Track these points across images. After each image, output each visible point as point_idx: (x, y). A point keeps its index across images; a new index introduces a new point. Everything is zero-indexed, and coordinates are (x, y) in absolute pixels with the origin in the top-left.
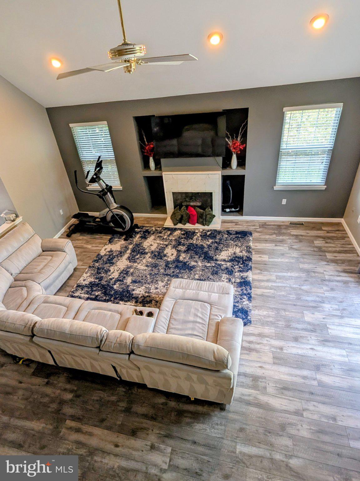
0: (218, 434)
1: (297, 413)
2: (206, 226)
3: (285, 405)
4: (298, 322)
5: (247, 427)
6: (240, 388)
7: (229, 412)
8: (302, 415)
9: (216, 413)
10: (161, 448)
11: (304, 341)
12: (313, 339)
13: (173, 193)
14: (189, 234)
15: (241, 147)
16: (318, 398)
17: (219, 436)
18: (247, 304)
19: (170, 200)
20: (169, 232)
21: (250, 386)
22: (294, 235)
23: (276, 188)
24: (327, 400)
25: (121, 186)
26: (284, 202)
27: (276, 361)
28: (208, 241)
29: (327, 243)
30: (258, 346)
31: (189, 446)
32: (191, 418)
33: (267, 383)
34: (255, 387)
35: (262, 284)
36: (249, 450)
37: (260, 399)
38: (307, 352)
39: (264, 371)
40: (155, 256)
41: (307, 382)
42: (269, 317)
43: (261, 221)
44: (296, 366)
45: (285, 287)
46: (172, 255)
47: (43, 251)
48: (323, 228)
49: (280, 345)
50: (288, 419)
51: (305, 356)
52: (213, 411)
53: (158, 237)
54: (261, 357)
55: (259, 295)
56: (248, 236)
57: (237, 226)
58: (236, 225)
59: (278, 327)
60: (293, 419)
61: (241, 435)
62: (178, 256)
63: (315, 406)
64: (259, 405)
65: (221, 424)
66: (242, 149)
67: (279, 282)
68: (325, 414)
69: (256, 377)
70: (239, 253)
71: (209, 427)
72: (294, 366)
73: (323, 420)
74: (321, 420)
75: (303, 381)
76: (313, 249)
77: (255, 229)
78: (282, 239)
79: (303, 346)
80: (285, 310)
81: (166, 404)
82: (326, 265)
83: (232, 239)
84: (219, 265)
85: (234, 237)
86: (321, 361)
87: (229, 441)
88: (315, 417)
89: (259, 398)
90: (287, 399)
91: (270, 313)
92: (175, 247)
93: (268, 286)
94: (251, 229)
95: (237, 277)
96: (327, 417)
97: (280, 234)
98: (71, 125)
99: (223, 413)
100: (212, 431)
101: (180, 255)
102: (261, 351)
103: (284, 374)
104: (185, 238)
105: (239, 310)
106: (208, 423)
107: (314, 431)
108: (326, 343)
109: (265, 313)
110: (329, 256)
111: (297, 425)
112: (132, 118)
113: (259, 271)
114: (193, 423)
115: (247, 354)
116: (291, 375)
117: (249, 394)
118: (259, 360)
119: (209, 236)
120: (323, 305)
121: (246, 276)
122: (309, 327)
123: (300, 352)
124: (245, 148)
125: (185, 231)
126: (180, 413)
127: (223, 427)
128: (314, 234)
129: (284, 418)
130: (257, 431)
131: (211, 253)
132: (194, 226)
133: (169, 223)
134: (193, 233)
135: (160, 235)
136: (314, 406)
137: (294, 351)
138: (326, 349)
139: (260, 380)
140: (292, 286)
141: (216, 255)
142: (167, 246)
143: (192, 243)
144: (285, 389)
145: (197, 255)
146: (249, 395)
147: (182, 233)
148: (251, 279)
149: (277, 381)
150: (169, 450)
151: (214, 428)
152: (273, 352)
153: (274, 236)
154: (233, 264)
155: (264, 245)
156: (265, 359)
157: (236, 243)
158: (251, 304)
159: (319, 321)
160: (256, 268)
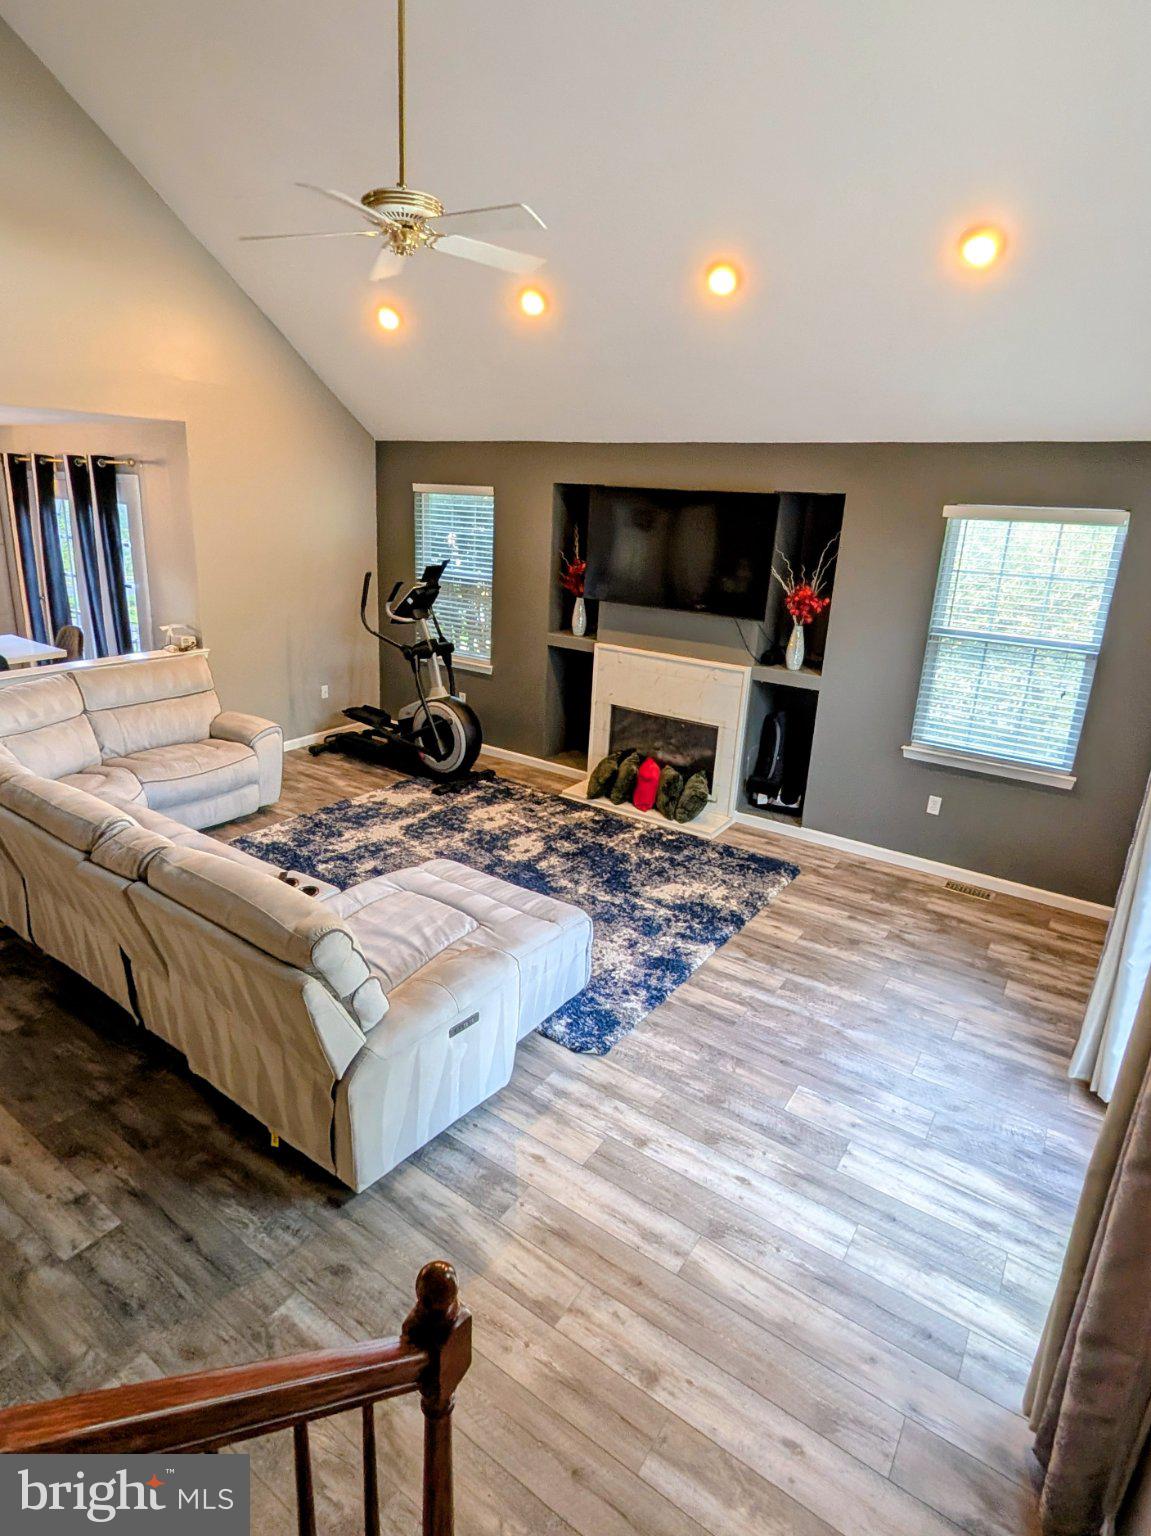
0: (269, 1249)
1: (545, 1310)
2: (674, 822)
3: (522, 1274)
4: (759, 1102)
5: (361, 1272)
6: (429, 1178)
7: (347, 1216)
8: (553, 1320)
9: (310, 1204)
10: (97, 1211)
11: (735, 1154)
12: (768, 1158)
13: (614, 708)
14: (610, 825)
15: (815, 605)
16: (649, 1304)
17: (267, 1256)
18: (636, 1010)
19: (601, 727)
20: (562, 808)
21: (463, 1186)
22: (935, 912)
23: (909, 752)
24: (671, 1320)
25: (492, 664)
26: (934, 805)
27: (599, 1164)
28: (651, 853)
29: (1033, 959)
30: (574, 1110)
31: (168, 1239)
32: (234, 1184)
33: (520, 1200)
34: (474, 1195)
35: (726, 984)
36: (314, 1326)
37: (461, 1228)
38: (717, 1181)
39: (537, 1170)
40: (480, 841)
41: (650, 1250)
42: (674, 1059)
43: (852, 856)
44: (647, 1198)
45: (790, 1013)
46: (527, 851)
47: (211, 737)
48: (1053, 925)
49: (646, 1132)
50: (503, 1308)
51: (701, 1187)
52: (305, 1195)
53: (524, 809)
54: (561, 1136)
55: (693, 1006)
56: (779, 873)
57: (769, 847)
58: (768, 843)
59: (682, 1091)
60: (518, 1316)
61: (327, 1281)
62: (540, 857)
63: (618, 1316)
64: (447, 1238)
65: (296, 1233)
66: (819, 610)
67: (782, 997)
68: (632, 1352)
69: (502, 1174)
70: (718, 899)
71: (259, 1224)
72: (643, 1197)
73: (613, 1362)
74: (603, 1359)
75: (637, 1240)
76: (970, 960)
77: (818, 866)
78: (885, 911)
79: (717, 1162)
80: (739, 1062)
81: (203, 1129)
82: (984, 1007)
83: (724, 866)
84: (634, 907)
85: (734, 864)
86: (746, 1220)
87: (280, 1280)
88: (592, 1344)
89: (462, 1224)
90: (544, 1262)
91: (686, 1052)
92: (547, 839)
93: (740, 994)
94: (804, 862)
95: (660, 946)
96: (631, 1361)
97: (890, 898)
98: (416, 487)
99: (328, 1213)
100: (260, 1236)
101: (545, 858)
102: (572, 1124)
103: (593, 1200)
104: (593, 830)
105: (598, 1012)
106: (265, 1214)
107: (551, 1374)
108: (804, 1185)
109: (670, 1047)
110: (1013, 990)
111: (517, 1336)
112: (552, 488)
113: (741, 955)
114: (228, 1196)
115: (527, 1115)
116: (613, 1213)
117: (442, 1201)
118: (551, 1141)
119: (663, 844)
120: (884, 1095)
121: (686, 951)
122: (782, 1127)
123: (694, 1171)
124: (827, 609)
125: (606, 816)
126: (218, 1163)
127: (294, 1242)
128: (1007, 929)
129: (492, 1301)
130: (380, 1293)
131: (636, 878)
132: (641, 812)
133: (578, 792)
134: (625, 826)
135: (533, 806)
136: (615, 1315)
137: (677, 1162)
138: (790, 1200)
139: (506, 1185)
140: (817, 1018)
141: (643, 885)
142: (529, 830)
143: (601, 845)
144: (563, 1236)
145: (592, 869)
146: (441, 1205)
147: (597, 818)
148: (700, 962)
149: (551, 1208)
150: (113, 1224)
151: (269, 1231)
152: (608, 1141)
153: (867, 897)
154: (675, 916)
155: (815, 906)
156: (569, 1145)
157: (727, 877)
158: (644, 1015)
159: (830, 1126)
160: (739, 946)
